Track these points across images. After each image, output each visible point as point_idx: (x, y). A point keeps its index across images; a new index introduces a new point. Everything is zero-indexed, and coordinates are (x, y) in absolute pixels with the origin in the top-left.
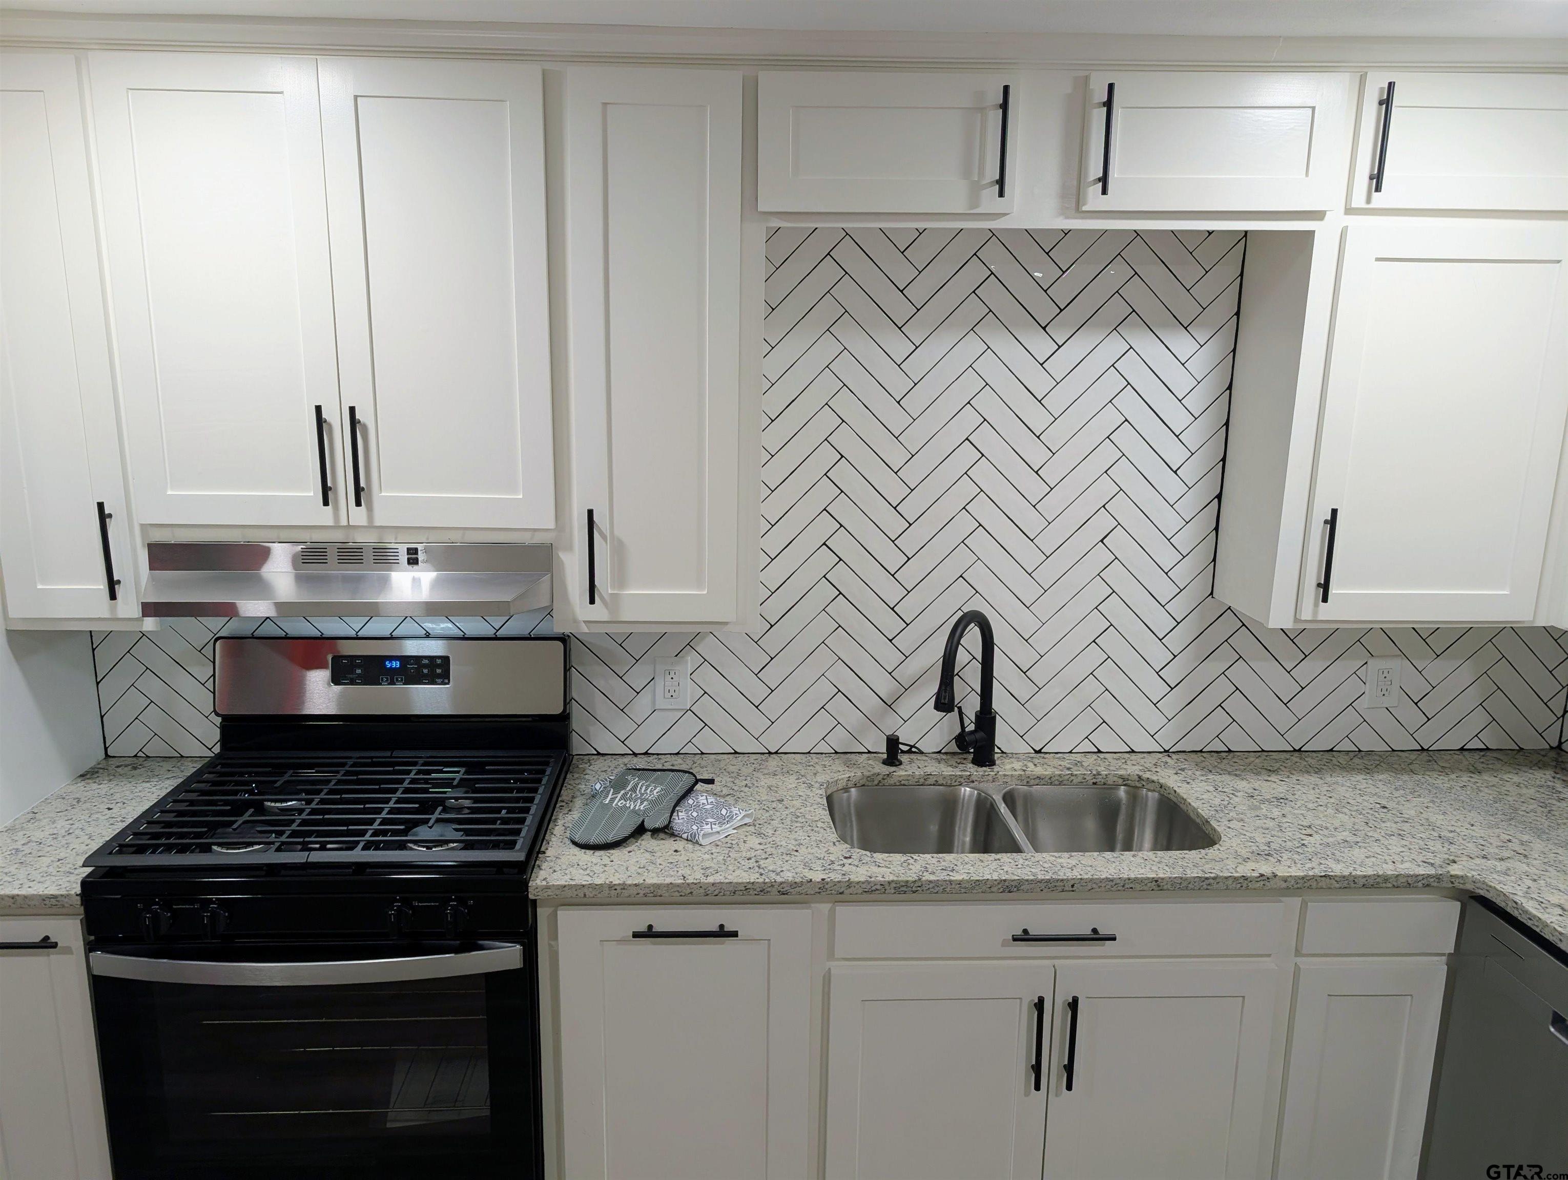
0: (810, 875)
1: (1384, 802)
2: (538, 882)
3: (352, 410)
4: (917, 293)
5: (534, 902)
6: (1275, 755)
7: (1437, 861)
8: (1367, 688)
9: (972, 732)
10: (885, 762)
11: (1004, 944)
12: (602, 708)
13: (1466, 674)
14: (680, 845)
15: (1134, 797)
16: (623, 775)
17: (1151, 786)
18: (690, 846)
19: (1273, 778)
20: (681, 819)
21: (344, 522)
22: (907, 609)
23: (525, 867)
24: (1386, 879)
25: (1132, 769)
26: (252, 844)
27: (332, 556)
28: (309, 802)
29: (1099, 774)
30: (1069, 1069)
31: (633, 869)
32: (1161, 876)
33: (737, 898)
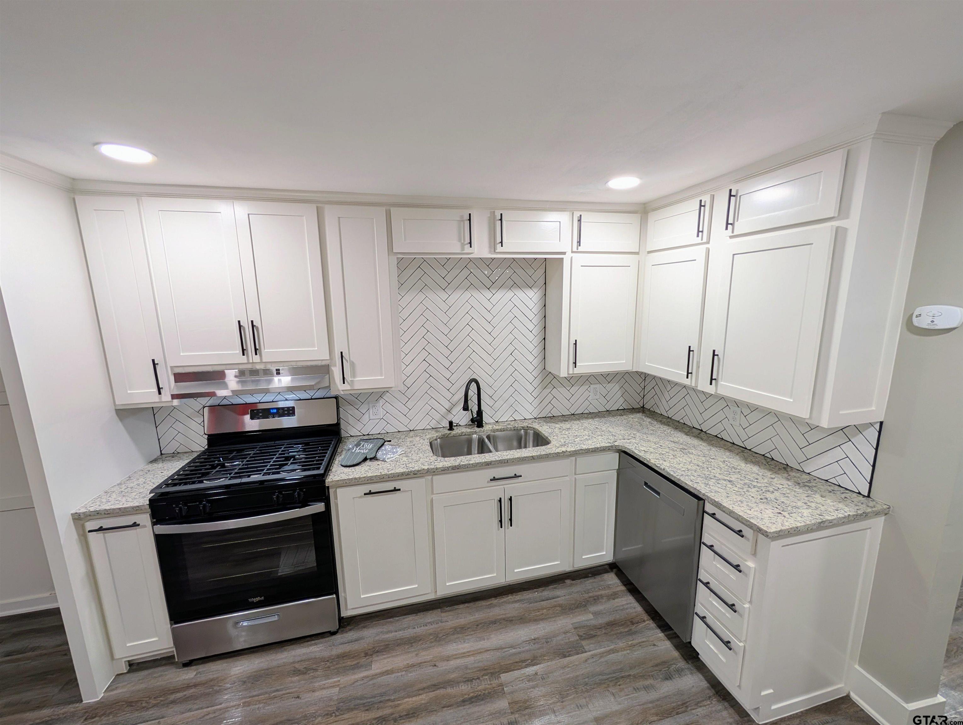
0: (423, 467)
1: (597, 427)
2: (329, 480)
3: (252, 322)
4: (449, 279)
5: (328, 487)
6: (566, 416)
7: (611, 442)
8: (591, 394)
9: (475, 417)
10: (449, 430)
11: (488, 482)
12: (351, 420)
13: (617, 387)
14: (379, 463)
15: (526, 433)
16: (359, 442)
17: (531, 429)
18: (383, 463)
19: (566, 423)
20: (379, 455)
21: (251, 361)
22: (453, 379)
23: (324, 476)
24: (598, 448)
25: (525, 424)
26: (220, 479)
27: (247, 373)
28: (242, 462)
29: (515, 427)
30: (511, 520)
31: (363, 472)
32: (534, 455)
33: (399, 478)
